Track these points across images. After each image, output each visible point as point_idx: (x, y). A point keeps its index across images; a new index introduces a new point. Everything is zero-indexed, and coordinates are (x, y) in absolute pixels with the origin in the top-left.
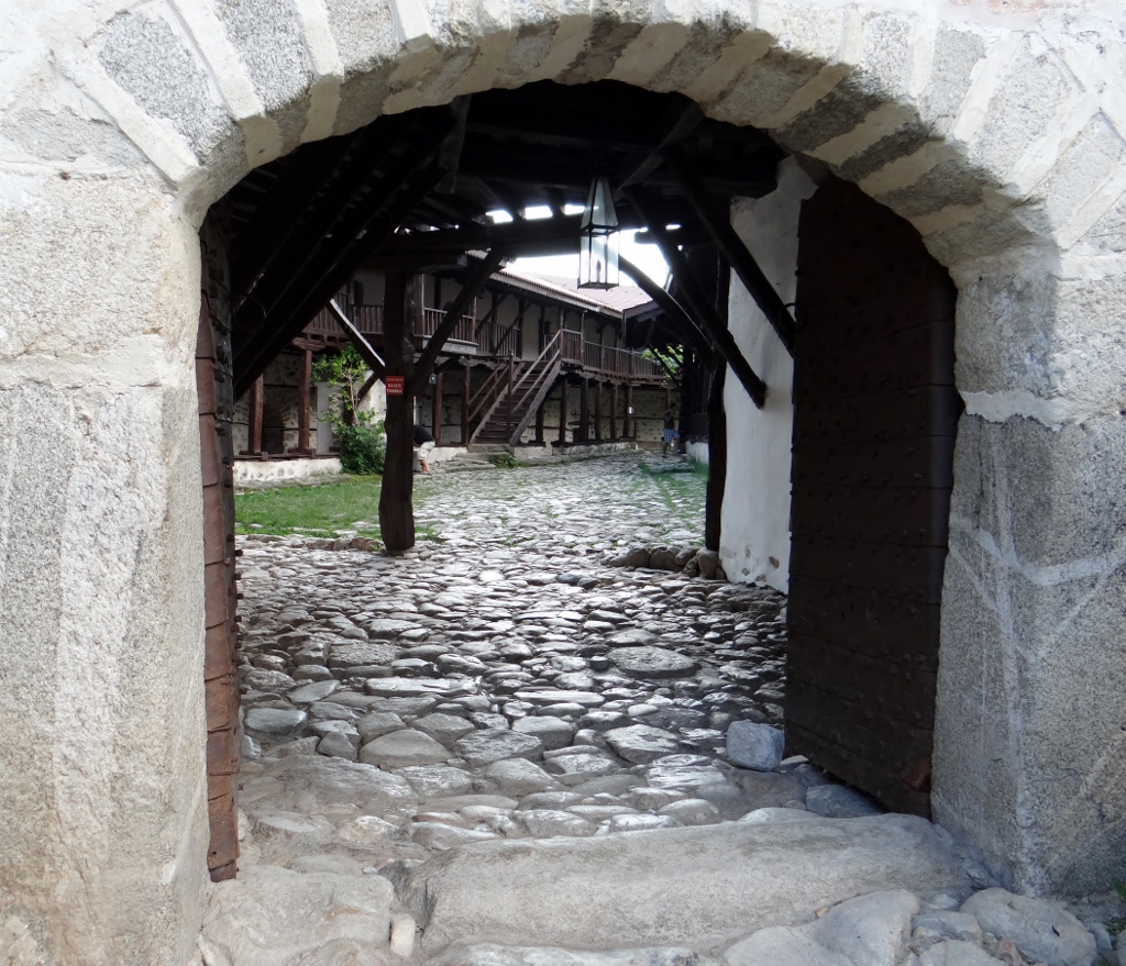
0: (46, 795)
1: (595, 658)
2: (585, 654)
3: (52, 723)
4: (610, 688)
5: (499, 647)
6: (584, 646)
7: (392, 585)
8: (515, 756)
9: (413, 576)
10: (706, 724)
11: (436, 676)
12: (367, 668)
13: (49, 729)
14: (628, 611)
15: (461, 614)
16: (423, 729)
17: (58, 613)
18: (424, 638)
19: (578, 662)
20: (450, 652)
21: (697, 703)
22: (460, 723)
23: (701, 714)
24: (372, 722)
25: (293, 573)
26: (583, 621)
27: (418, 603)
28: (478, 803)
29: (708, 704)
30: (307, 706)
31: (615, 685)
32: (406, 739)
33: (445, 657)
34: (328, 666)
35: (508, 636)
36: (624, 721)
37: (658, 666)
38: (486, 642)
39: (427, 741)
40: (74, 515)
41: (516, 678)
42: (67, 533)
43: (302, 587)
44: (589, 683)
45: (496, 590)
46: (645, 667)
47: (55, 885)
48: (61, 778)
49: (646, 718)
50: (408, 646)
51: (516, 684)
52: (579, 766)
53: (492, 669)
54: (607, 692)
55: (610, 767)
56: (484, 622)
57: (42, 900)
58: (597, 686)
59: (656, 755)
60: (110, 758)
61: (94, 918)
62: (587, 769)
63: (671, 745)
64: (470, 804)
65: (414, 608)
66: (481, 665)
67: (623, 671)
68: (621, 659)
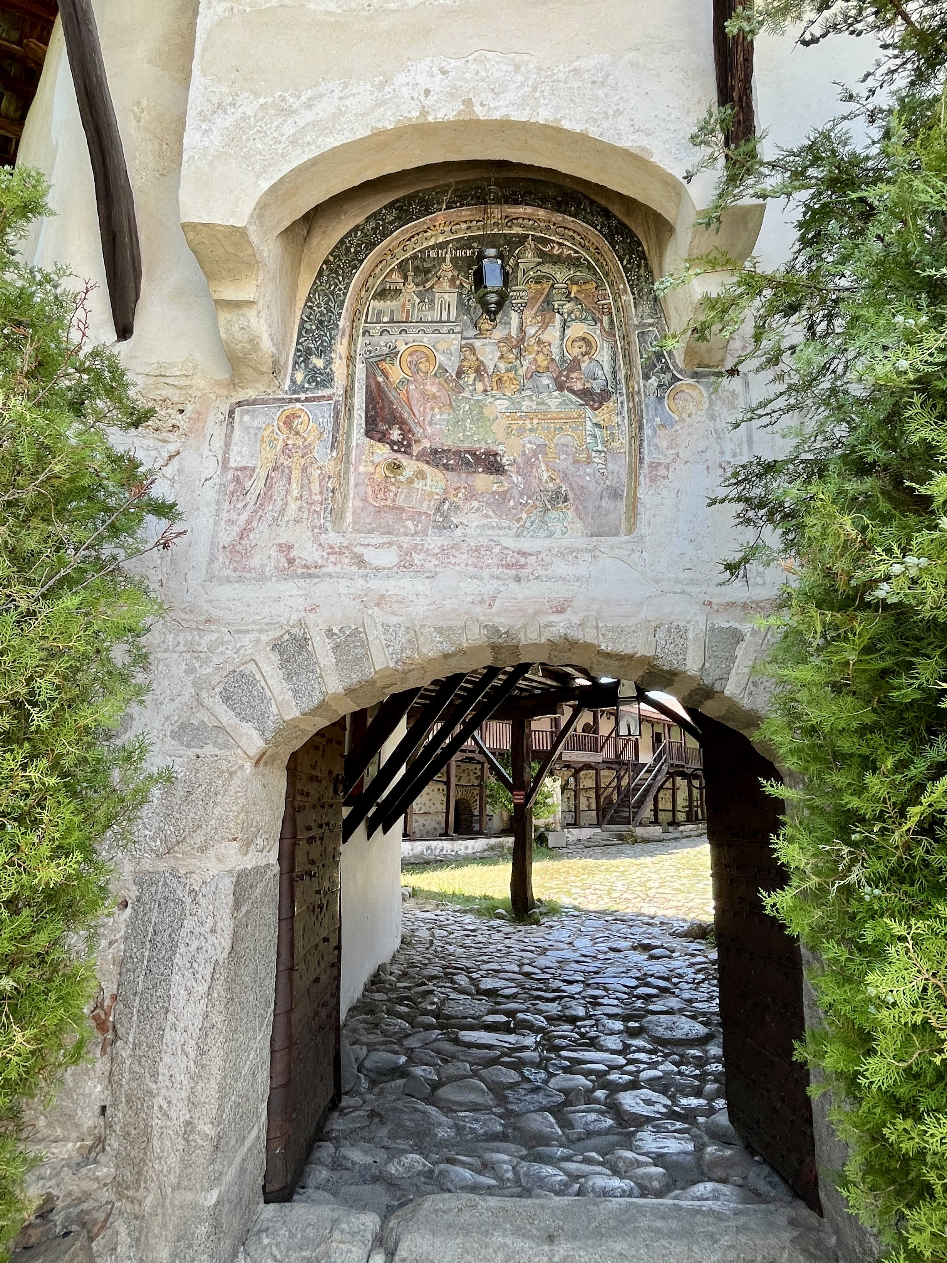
0: (147, 1134)
1: (631, 1024)
2: (625, 1019)
3: (156, 1083)
4: (634, 1052)
5: (565, 1007)
6: (628, 1012)
7: (509, 947)
8: (542, 1109)
9: (527, 940)
10: (698, 1094)
11: (510, 1031)
12: (463, 1021)
13: (154, 1086)
14: (675, 980)
15: (549, 976)
16: (482, 1080)
17: (167, 1011)
18: (514, 997)
19: (618, 1025)
20: (527, 1011)
21: (697, 1072)
22: (512, 1076)
23: (697, 1083)
24: (450, 1069)
25: (445, 933)
26: (636, 988)
27: (521, 965)
28: (498, 1151)
29: (705, 1073)
30: (410, 1052)
31: (640, 1050)
32: (466, 1087)
33: (520, 1015)
34: (437, 1018)
35: (574, 998)
36: (634, 1085)
37: (678, 1034)
38: (555, 1004)
39: (482, 1090)
40: (182, 948)
41: (565, 1037)
42: (177, 960)
43: (447, 947)
44: (620, 1047)
45: (583, 956)
46: (668, 1034)
47: (145, 1197)
48: (157, 1121)
49: (652, 1084)
50: (500, 1004)
51: (564, 1042)
52: (586, 1123)
53: (553, 1028)
54: (631, 1056)
55: (611, 1127)
56: (561, 984)
57: (137, 1207)
58: (625, 1050)
59: (648, 1120)
60: (185, 1111)
61: (165, 1225)
62: (591, 1127)
63: (664, 1110)
64: (492, 1151)
65: (517, 969)
66: (545, 1024)
67: (650, 1036)
68: (651, 1026)
